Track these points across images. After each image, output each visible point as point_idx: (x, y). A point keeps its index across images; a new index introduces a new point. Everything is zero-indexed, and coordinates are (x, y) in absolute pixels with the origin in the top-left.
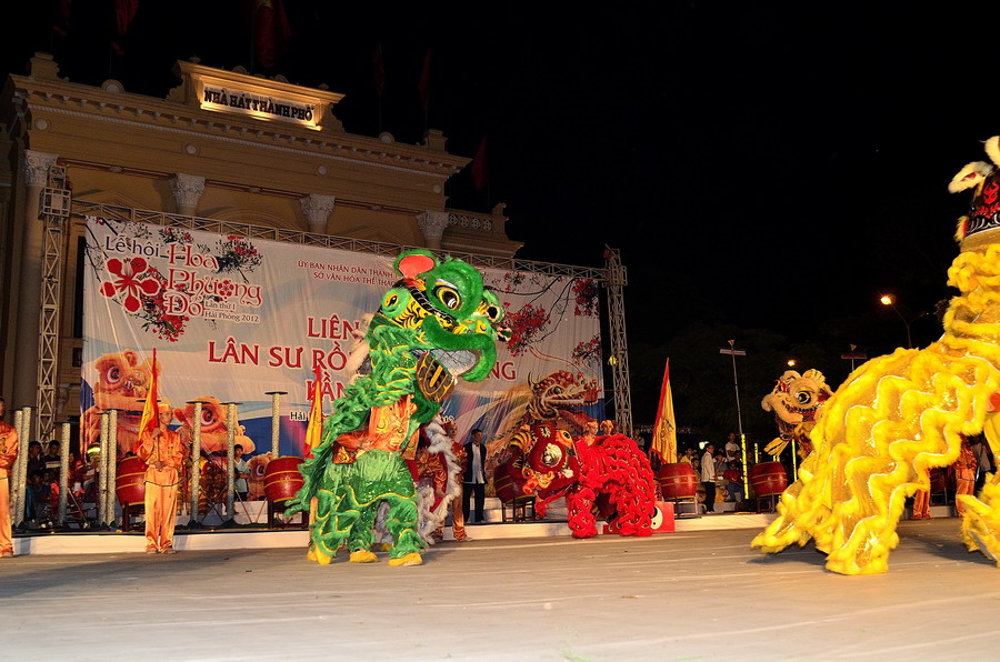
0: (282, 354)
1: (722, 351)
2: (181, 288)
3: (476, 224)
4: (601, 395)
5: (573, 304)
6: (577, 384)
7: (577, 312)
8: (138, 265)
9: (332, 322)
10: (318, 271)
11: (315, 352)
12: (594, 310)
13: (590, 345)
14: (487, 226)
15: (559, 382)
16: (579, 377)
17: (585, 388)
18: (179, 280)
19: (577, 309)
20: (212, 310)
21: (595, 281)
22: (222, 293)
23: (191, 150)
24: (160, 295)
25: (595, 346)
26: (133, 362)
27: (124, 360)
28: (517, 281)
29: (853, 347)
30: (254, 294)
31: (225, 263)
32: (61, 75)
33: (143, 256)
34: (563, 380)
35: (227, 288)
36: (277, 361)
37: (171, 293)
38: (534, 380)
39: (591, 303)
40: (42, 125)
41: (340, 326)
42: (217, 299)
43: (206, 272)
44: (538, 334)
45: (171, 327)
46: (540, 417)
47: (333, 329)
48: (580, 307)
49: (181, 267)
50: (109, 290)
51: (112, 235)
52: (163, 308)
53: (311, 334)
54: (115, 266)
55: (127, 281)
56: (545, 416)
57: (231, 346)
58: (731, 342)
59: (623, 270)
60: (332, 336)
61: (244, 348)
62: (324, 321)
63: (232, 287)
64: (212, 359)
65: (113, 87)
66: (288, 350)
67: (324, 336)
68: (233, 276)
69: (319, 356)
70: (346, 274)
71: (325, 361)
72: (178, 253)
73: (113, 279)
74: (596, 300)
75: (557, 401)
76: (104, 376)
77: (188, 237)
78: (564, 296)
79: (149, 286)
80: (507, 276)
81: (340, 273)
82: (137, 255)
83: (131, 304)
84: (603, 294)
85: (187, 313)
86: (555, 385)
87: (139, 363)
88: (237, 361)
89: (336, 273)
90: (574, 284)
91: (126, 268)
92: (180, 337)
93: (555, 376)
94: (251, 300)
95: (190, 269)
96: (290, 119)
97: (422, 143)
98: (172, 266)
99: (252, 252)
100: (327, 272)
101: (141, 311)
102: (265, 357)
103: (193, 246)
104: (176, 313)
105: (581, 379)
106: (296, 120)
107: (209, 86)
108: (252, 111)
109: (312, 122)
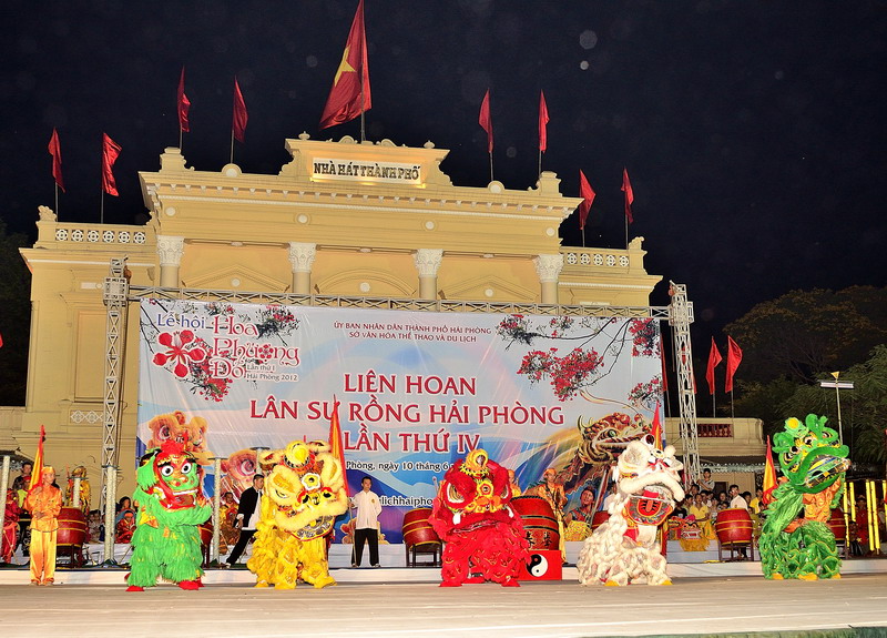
0: (320, 408)
1: (823, 384)
2: (225, 354)
3: (611, 260)
5: (630, 345)
6: (634, 426)
7: (636, 353)
8: (186, 336)
9: (369, 377)
10: (353, 330)
11: (352, 405)
12: (655, 349)
13: (650, 386)
15: (613, 424)
16: (636, 419)
17: (644, 430)
18: (222, 347)
19: (635, 350)
20: (253, 372)
21: (657, 319)
22: (262, 356)
23: (303, 219)
24: (206, 362)
25: (656, 387)
26: (182, 421)
27: (175, 420)
28: (564, 326)
30: (292, 355)
31: (264, 329)
32: (187, 166)
33: (191, 329)
34: (618, 422)
35: (267, 352)
36: (316, 415)
37: (216, 359)
38: (585, 424)
39: (652, 343)
40: (171, 212)
41: (376, 380)
42: (258, 362)
43: (249, 340)
44: (590, 377)
45: (216, 388)
46: (591, 461)
47: (369, 383)
48: (639, 348)
49: (224, 335)
50: (160, 360)
51: (163, 313)
52: (208, 372)
53: (347, 389)
54: (165, 339)
55: (177, 351)
56: (596, 460)
57: (271, 403)
58: (836, 374)
59: (689, 306)
60: (369, 390)
61: (284, 404)
62: (361, 377)
63: (271, 351)
64: (253, 416)
65: (231, 170)
66: (325, 404)
67: (361, 390)
68: (272, 340)
69: (356, 408)
70: (382, 331)
71: (362, 413)
72: (222, 322)
73: (164, 350)
74: (657, 339)
75: (611, 445)
76: (156, 434)
77: (230, 310)
78: (620, 337)
79: (197, 354)
80: (553, 322)
81: (377, 331)
82: (185, 328)
83: (180, 371)
84: (667, 330)
85: (230, 377)
86: (609, 428)
87: (187, 422)
88: (277, 416)
89: (371, 331)
90: (631, 324)
91: (176, 341)
92: (224, 397)
93: (609, 419)
94: (289, 361)
95: (233, 337)
96: (396, 181)
97: (535, 188)
98: (216, 336)
99: (290, 317)
100: (362, 330)
101: (189, 376)
102: (304, 411)
103: (235, 316)
104: (220, 377)
105: (640, 421)
106: (403, 181)
107: (318, 160)
108: (359, 178)
109: (418, 181)
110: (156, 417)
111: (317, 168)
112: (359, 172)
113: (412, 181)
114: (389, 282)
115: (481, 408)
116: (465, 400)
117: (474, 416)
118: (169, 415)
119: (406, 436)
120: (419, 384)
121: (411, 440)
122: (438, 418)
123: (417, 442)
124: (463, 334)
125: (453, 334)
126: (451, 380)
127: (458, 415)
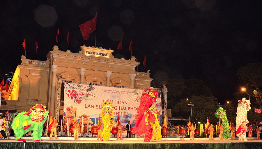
0: (98, 106)
1: (189, 105)
2: (81, 95)
3: (143, 75)
4: (161, 114)
8: (73, 91)
9: (108, 100)
10: (105, 91)
12: (160, 97)
13: (159, 104)
14: (146, 75)
18: (80, 93)
20: (86, 99)
21: (161, 91)
23: (83, 63)
24: (77, 96)
25: (160, 104)
26: (72, 108)
27: (71, 108)
29: (219, 104)
30: (93, 95)
31: (88, 90)
32: (59, 50)
33: (74, 89)
35: (88, 95)
36: (97, 108)
37: (79, 96)
40: (55, 60)
42: (87, 97)
43: (85, 92)
45: (79, 102)
49: (81, 91)
50: (68, 95)
51: (69, 86)
52: (77, 98)
54: (69, 91)
55: (71, 94)
57: (89, 105)
58: (191, 103)
59: (167, 89)
61: (92, 105)
62: (106, 100)
64: (86, 107)
65: (69, 52)
68: (90, 92)
70: (111, 91)
72: (80, 88)
73: (69, 93)
74: (161, 95)
76: (67, 110)
77: (82, 86)
79: (75, 95)
81: (109, 91)
82: (73, 89)
83: (72, 98)
84: (162, 93)
85: (81, 99)
87: (73, 108)
88: (90, 108)
89: (108, 91)
91: (71, 92)
92: (80, 103)
94: (93, 97)
95: (82, 91)
96: (103, 56)
97: (131, 59)
98: (79, 91)
99: (93, 88)
100: (107, 91)
101: (74, 99)
102: (95, 107)
103: (83, 87)
104: (80, 99)
106: (104, 56)
107: (87, 51)
108: (95, 55)
109: (107, 57)
110: (67, 107)
111: (87, 53)
113: (106, 57)
114: (100, 78)
115: (128, 107)
116: (125, 105)
117: (127, 109)
118: (70, 106)
119: (114, 112)
120: (117, 102)
121: (115, 113)
122: (120, 109)
123: (116, 114)
124: (126, 93)
125: (124, 92)
126: (123, 102)
127: (124, 109)
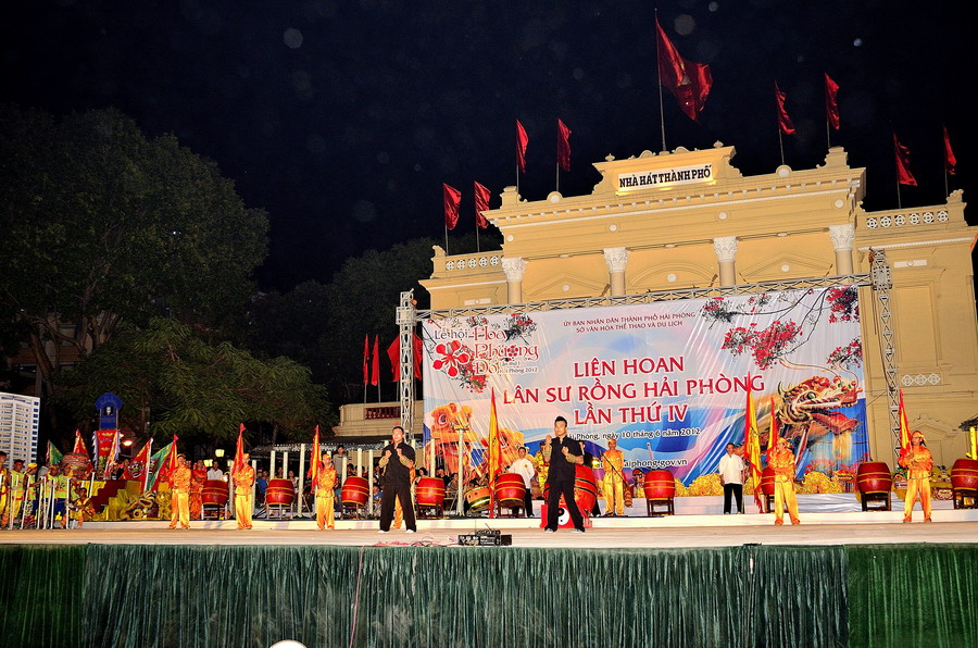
0: (556, 393)
2: (483, 356)
3: (928, 217)
4: (861, 396)
5: (827, 313)
6: (833, 388)
7: (833, 319)
8: (455, 345)
9: (593, 364)
10: (579, 327)
11: (581, 388)
12: (852, 314)
13: (849, 349)
14: (943, 217)
15: (812, 387)
16: (835, 381)
17: (843, 390)
18: (481, 350)
19: (833, 316)
20: (504, 368)
21: (855, 286)
22: (510, 355)
23: (613, 228)
24: (470, 363)
25: (855, 349)
26: (454, 410)
27: (449, 409)
28: (762, 302)
30: (533, 351)
31: (510, 334)
32: (522, 199)
33: (458, 339)
34: (817, 385)
35: (513, 351)
36: (552, 398)
37: (478, 360)
38: (785, 388)
39: (850, 308)
40: (510, 239)
41: (599, 366)
42: (507, 360)
43: (500, 343)
44: (789, 346)
45: (478, 383)
46: (791, 422)
47: (594, 368)
48: (836, 314)
49: (482, 341)
50: (438, 365)
51: (438, 329)
52: (472, 371)
53: (577, 375)
54: (440, 349)
55: (450, 357)
56: (796, 421)
57: (518, 391)
60: (594, 374)
61: (528, 392)
62: (587, 364)
63: (517, 350)
64: (506, 402)
65: (554, 197)
66: (560, 389)
67: (587, 375)
68: (517, 342)
69: (584, 390)
70: (602, 325)
71: (588, 394)
72: (479, 331)
73: (440, 357)
74: (855, 304)
75: (811, 406)
76: (437, 421)
77: (485, 321)
78: (818, 306)
79: (464, 358)
80: (752, 300)
81: (598, 326)
82: (454, 339)
83: (452, 372)
85: (488, 373)
86: (808, 391)
87: (458, 410)
88: (523, 401)
89: (594, 325)
90: (828, 293)
91: (448, 349)
92: (484, 389)
93: (808, 383)
94: (530, 356)
95: (488, 342)
96: (691, 181)
97: (823, 164)
98: (476, 342)
99: (529, 322)
100: (586, 326)
101: (459, 375)
102: (543, 396)
103: (489, 326)
104: (480, 374)
105: (838, 382)
106: (697, 180)
107: (622, 176)
108: (659, 184)
109: (711, 178)
110: (437, 407)
111: (622, 183)
112: (658, 179)
113: (705, 179)
114: (691, 271)
115: (689, 382)
116: (675, 375)
117: (682, 389)
118: (445, 405)
119: (624, 410)
120: (635, 366)
121: (629, 414)
122: (651, 393)
123: (634, 414)
124: (671, 320)
125: (662, 321)
126: (662, 360)
127: (668, 390)
